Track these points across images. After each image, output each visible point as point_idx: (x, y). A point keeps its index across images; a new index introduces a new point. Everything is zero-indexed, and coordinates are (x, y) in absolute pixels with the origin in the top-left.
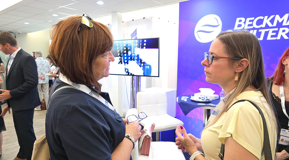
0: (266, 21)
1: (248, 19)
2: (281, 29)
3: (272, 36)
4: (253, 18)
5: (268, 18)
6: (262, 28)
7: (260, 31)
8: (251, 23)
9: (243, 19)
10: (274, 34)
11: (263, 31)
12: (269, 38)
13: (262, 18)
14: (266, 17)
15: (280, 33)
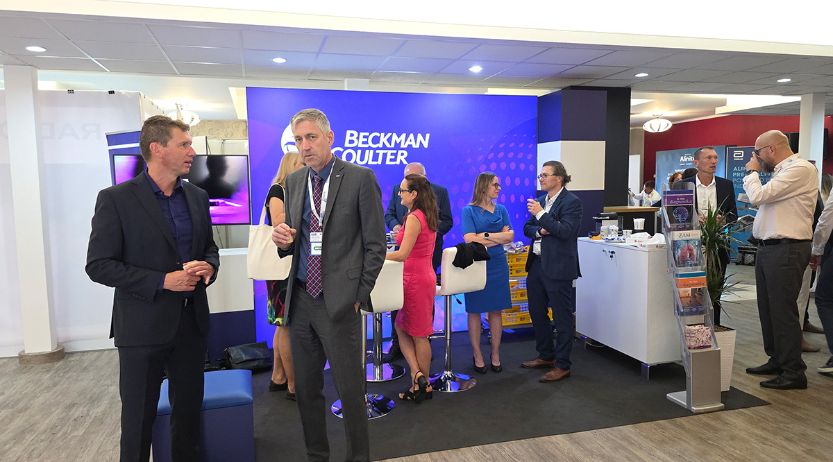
0: (383, 139)
1: (362, 134)
2: (400, 152)
3: (391, 160)
4: (367, 134)
5: (385, 136)
6: (378, 148)
7: (377, 151)
8: (365, 140)
9: (355, 133)
10: (393, 157)
11: (381, 152)
12: (388, 162)
13: (378, 134)
14: (383, 134)
15: (399, 157)
